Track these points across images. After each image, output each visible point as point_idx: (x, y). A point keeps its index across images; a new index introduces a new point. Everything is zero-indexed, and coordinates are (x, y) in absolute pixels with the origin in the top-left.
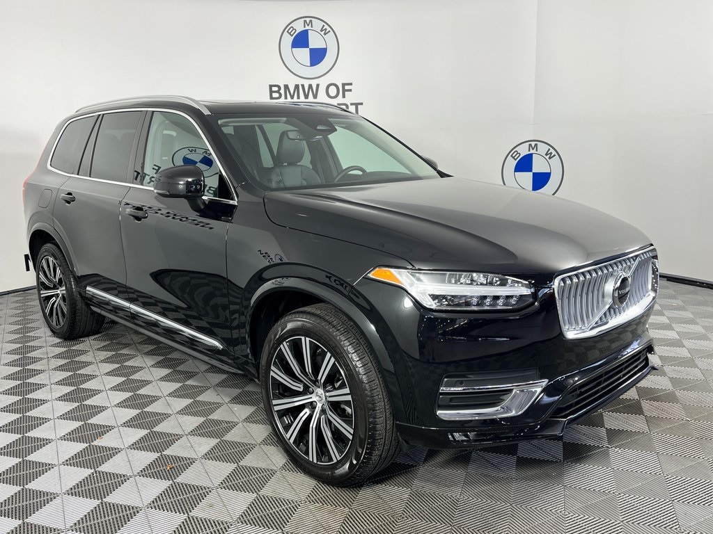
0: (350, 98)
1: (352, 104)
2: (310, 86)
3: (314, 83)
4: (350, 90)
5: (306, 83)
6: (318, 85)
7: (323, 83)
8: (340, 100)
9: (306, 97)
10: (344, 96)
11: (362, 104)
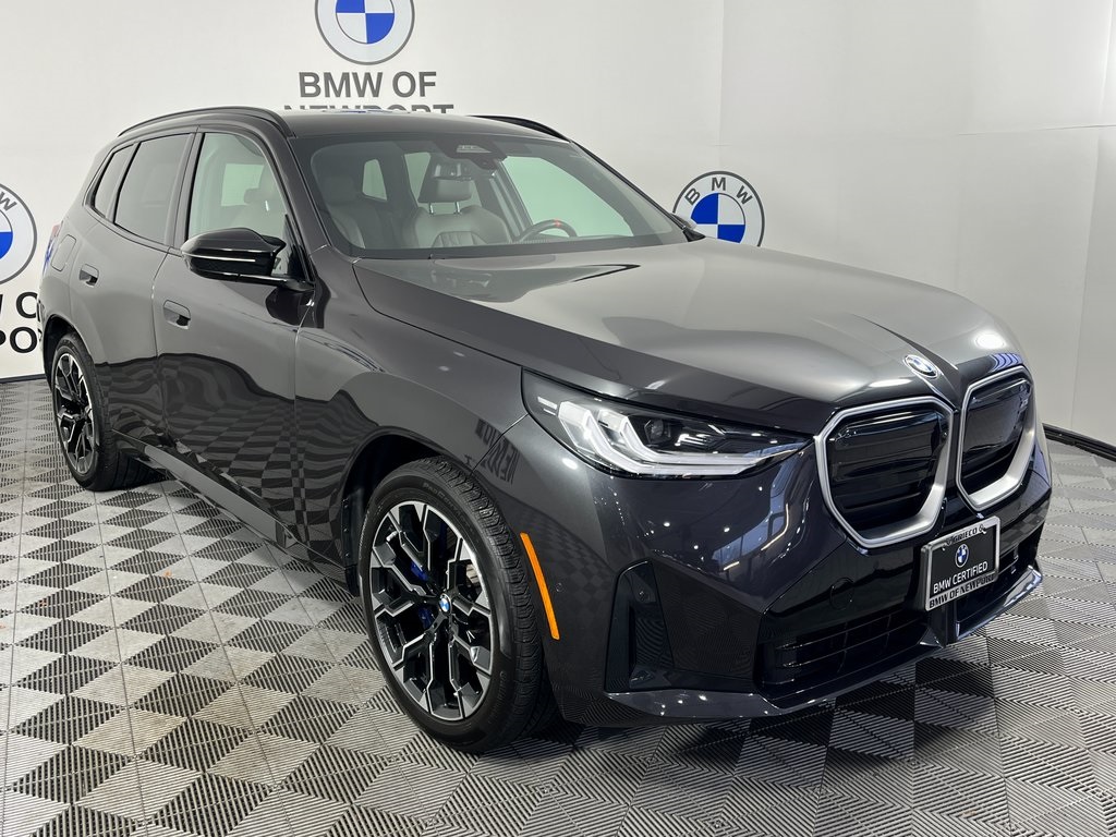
0: (432, 97)
1: (435, 107)
2: (368, 76)
3: (374, 71)
4: (433, 84)
5: (361, 71)
6: (380, 75)
7: (389, 71)
8: (416, 99)
9: (361, 93)
10: (423, 94)
11: (451, 107)
